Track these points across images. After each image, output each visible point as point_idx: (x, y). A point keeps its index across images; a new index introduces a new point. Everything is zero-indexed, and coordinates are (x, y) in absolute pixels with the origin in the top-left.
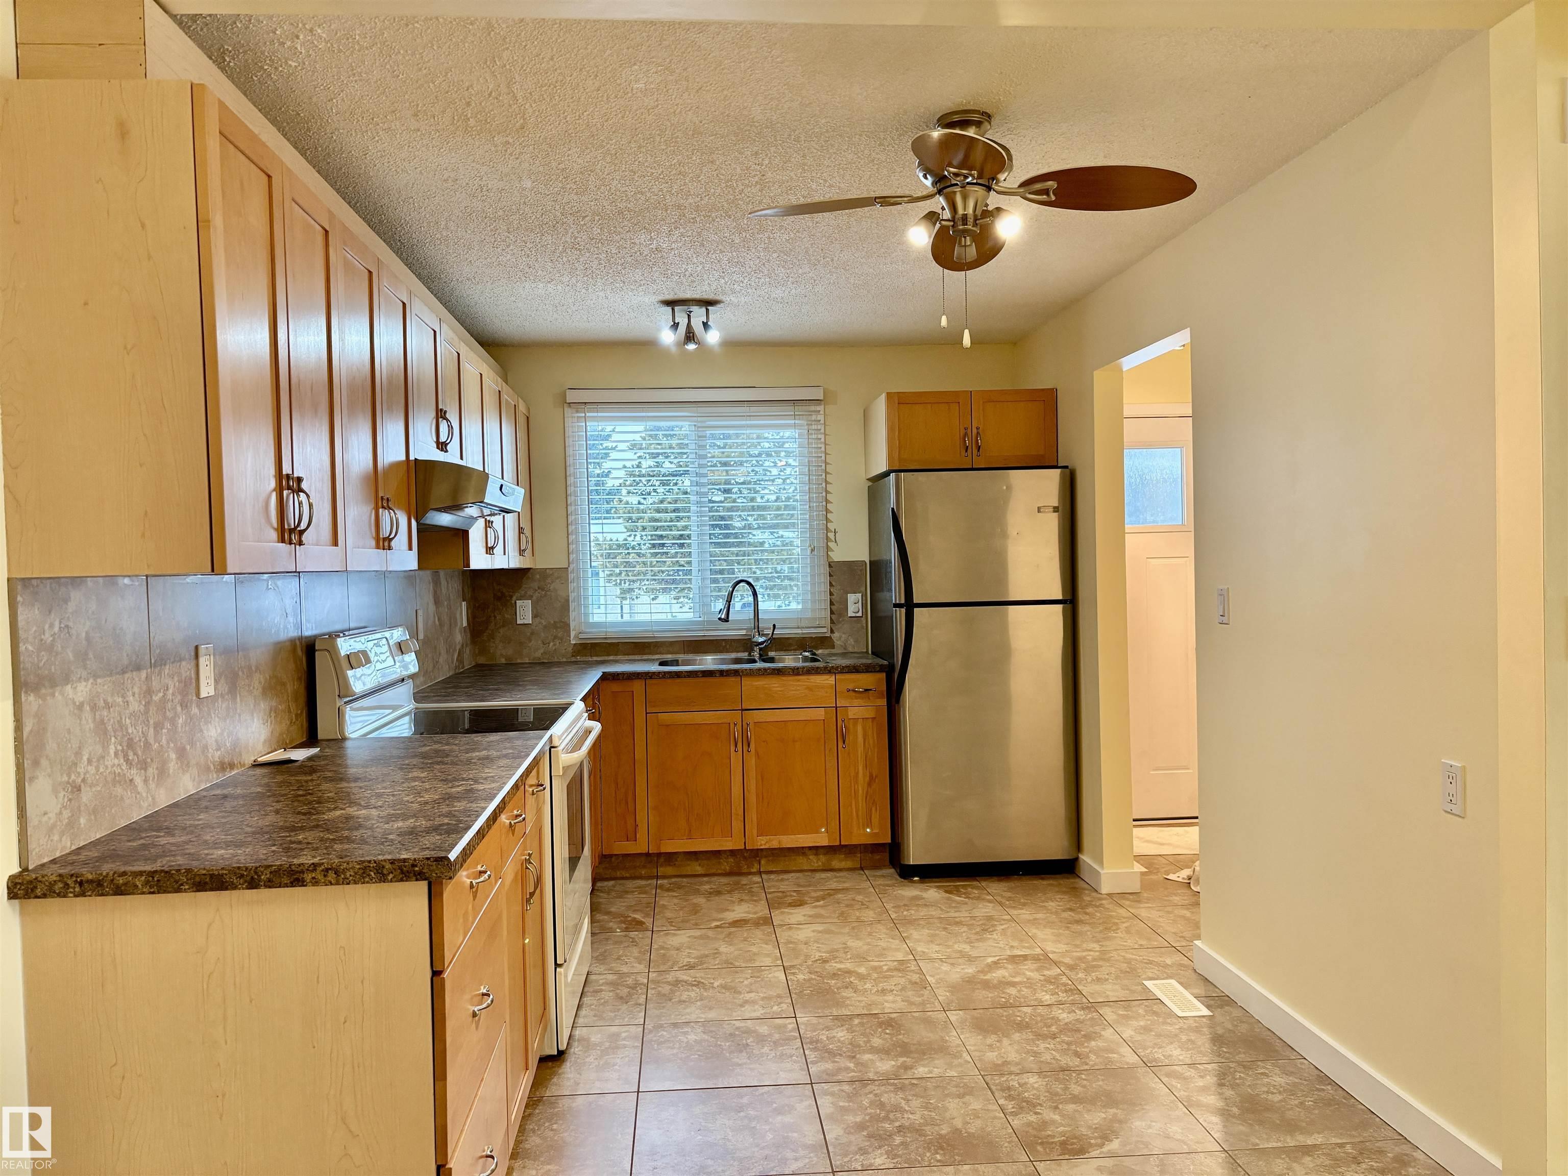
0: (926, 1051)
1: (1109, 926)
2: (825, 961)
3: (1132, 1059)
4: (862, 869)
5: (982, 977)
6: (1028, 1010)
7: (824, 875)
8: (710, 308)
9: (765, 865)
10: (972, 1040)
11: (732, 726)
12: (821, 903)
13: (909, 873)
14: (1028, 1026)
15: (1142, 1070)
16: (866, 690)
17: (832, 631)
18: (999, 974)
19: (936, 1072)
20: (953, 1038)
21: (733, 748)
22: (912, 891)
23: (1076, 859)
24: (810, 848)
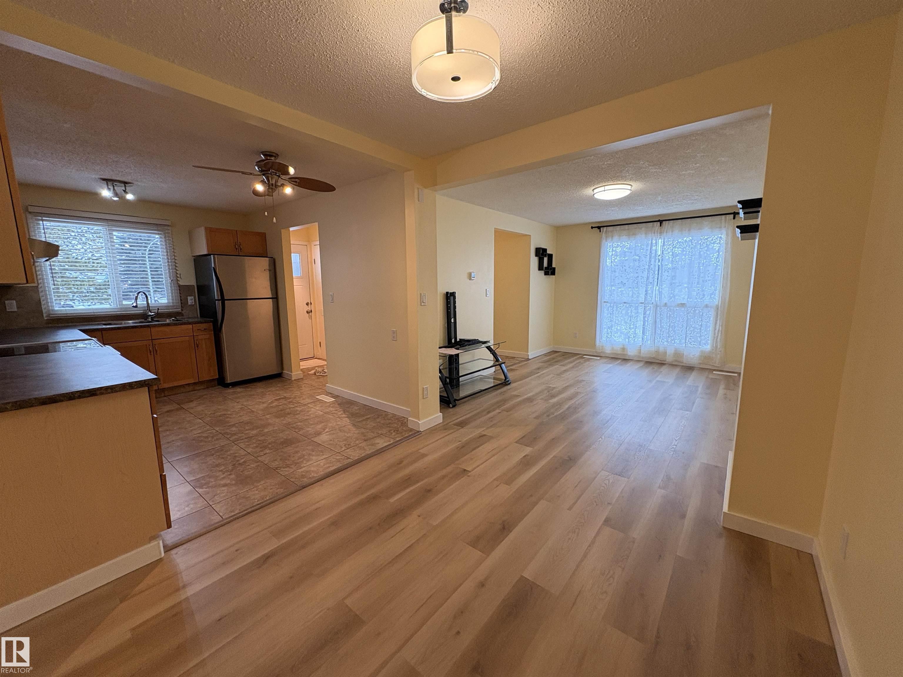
0: (264, 426)
1: (299, 387)
2: (214, 413)
3: (322, 413)
4: (207, 388)
5: (269, 406)
6: (288, 410)
7: (193, 392)
8: (126, 185)
9: (167, 393)
10: (277, 420)
11: (148, 346)
12: (199, 399)
13: (227, 386)
14: (290, 413)
15: (325, 415)
16: (205, 329)
17: (182, 310)
18: (274, 404)
19: (271, 429)
20: (270, 421)
21: (149, 354)
22: (231, 390)
23: (282, 373)
24: (186, 384)
